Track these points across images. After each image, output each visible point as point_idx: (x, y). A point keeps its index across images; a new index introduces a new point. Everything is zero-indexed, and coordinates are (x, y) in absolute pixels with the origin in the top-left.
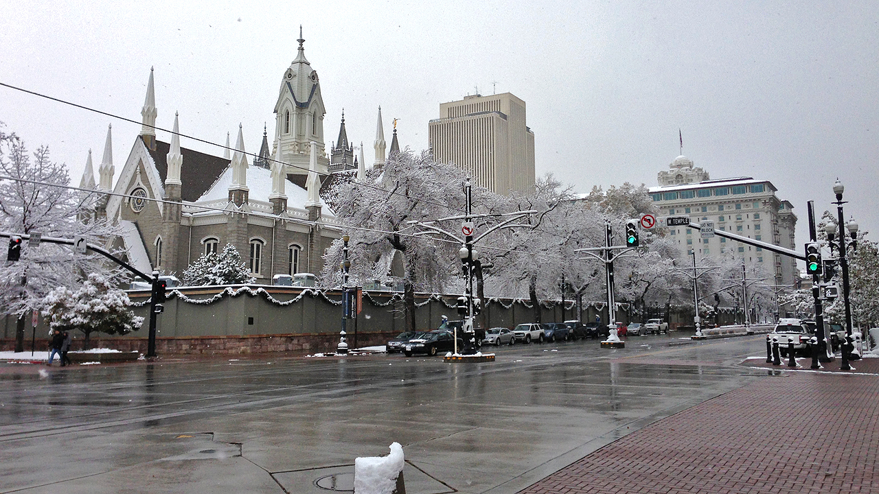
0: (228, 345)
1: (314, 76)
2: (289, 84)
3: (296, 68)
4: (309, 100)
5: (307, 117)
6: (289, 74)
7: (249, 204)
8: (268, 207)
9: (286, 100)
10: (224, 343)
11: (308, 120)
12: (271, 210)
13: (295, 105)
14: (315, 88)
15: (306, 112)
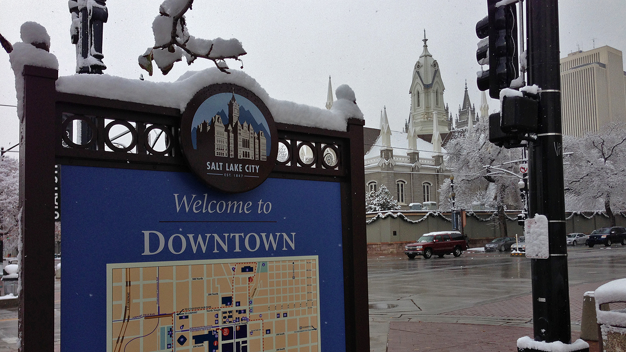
0: (383, 248)
1: (435, 64)
2: (418, 73)
3: (422, 61)
4: (433, 82)
5: (432, 94)
6: (418, 66)
7: (394, 158)
8: (406, 159)
9: (417, 84)
10: (380, 247)
11: (432, 96)
12: (409, 161)
13: (423, 87)
14: (436, 73)
15: (431, 90)
